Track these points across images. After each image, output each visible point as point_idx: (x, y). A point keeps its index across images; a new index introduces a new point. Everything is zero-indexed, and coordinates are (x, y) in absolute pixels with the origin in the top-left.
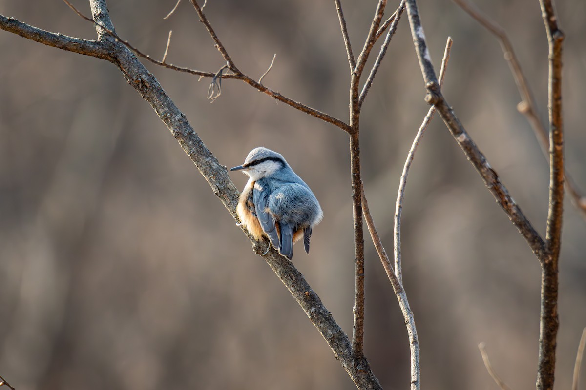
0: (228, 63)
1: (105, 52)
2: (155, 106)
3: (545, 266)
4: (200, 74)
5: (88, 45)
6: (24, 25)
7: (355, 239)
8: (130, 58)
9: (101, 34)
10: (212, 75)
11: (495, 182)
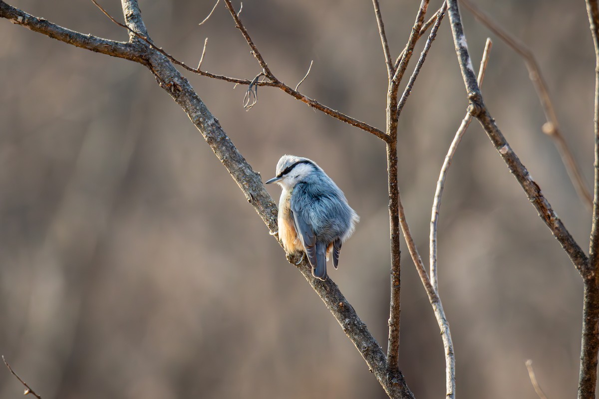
0: (264, 70)
1: (137, 54)
2: (187, 110)
3: (587, 282)
4: (236, 81)
5: (119, 47)
6: (55, 26)
7: (391, 249)
8: (162, 61)
9: (133, 36)
10: (248, 83)
11: (538, 195)
